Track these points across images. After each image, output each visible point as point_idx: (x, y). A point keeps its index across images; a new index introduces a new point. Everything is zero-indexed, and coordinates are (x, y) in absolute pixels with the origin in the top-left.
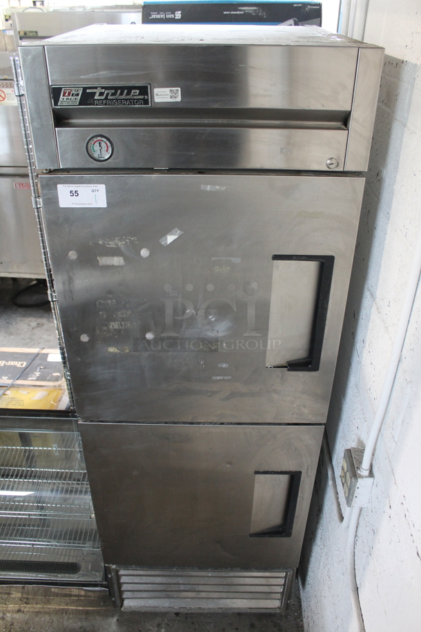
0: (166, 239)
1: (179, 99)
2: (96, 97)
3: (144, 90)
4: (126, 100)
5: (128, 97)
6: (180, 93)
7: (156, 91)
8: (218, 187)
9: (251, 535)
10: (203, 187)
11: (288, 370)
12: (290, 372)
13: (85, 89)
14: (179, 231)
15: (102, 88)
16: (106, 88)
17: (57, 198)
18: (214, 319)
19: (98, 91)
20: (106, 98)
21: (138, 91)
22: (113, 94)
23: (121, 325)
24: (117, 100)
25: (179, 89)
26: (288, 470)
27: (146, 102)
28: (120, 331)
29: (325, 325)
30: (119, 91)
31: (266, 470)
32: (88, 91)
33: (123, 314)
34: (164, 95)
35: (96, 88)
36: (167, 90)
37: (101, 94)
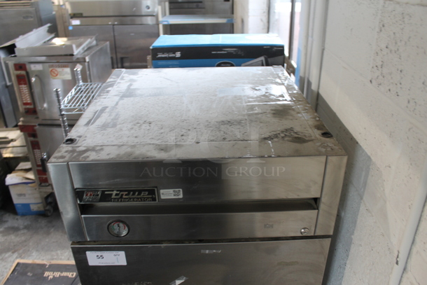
0: (175, 283)
1: (181, 196)
2: (113, 197)
3: (152, 192)
4: (138, 198)
5: (139, 197)
6: (181, 192)
7: (162, 191)
8: (214, 251)
10: (202, 251)
13: (103, 192)
15: (117, 191)
16: (121, 191)
17: (86, 259)
19: (115, 193)
20: (121, 197)
21: (147, 193)
22: (126, 195)
24: (130, 198)
25: (181, 190)
27: (154, 199)
30: (132, 193)
32: (106, 193)
34: (168, 194)
35: (113, 191)
36: (171, 191)
37: (116, 195)
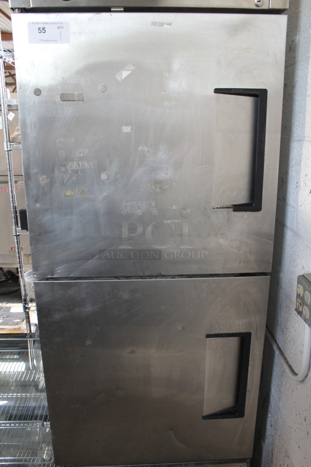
0: (121, 75)
9: (205, 418)
11: (234, 211)
12: (235, 213)
14: (132, 67)
18: (164, 156)
23: (79, 165)
26: (238, 331)
28: (77, 171)
29: (264, 160)
31: (217, 332)
33: (80, 153)
